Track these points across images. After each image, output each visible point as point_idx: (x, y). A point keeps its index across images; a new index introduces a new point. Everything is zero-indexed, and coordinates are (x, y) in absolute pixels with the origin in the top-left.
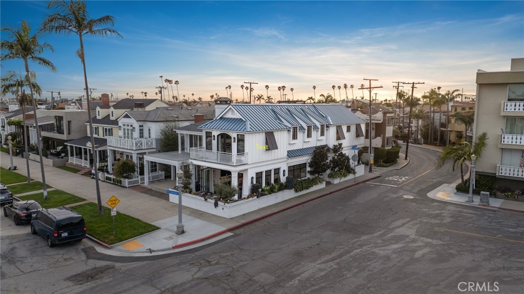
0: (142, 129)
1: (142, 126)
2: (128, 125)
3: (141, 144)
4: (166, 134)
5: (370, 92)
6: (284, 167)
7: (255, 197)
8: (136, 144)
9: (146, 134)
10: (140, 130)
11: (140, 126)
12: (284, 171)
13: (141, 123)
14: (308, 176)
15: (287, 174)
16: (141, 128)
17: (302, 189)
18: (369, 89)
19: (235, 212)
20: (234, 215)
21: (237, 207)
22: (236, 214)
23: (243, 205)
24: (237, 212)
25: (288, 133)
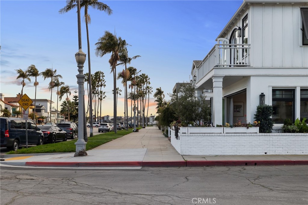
19: (197, 147)
20: (195, 152)
21: (203, 138)
22: (201, 150)
23: (218, 137)
24: (202, 147)
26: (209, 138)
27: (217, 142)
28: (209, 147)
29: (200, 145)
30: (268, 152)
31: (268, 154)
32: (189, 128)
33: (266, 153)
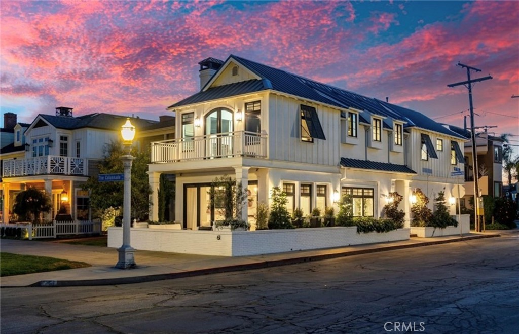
0: (66, 145)
1: (66, 139)
2: (41, 140)
3: (62, 165)
5: (470, 88)
8: (53, 164)
9: (71, 149)
10: (62, 144)
11: (62, 138)
13: (64, 133)
14: (378, 215)
16: (64, 142)
18: (467, 85)
25: (341, 120)
28: (254, 246)
30: (294, 248)
33: (292, 249)
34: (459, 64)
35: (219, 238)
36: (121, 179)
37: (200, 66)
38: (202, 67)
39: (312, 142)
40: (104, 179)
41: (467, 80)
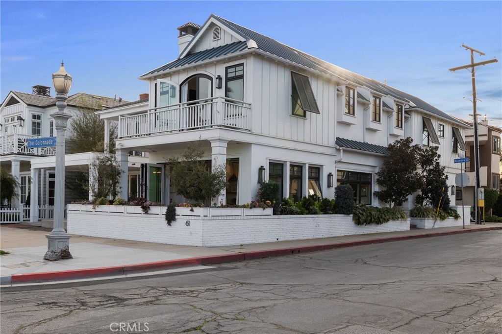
0: (39, 124)
1: (39, 117)
2: (13, 119)
4: (80, 127)
5: (473, 72)
6: (330, 167)
7: (269, 211)
8: (21, 143)
10: (34, 123)
11: (34, 117)
12: (330, 175)
13: (37, 112)
14: (376, 203)
15: (335, 184)
16: (36, 121)
17: (369, 221)
19: (219, 235)
20: (217, 242)
21: (225, 223)
22: (222, 239)
23: (239, 221)
24: (223, 234)
25: (337, 95)
26: (230, 222)
27: (238, 227)
28: (231, 234)
29: (222, 232)
30: (280, 237)
31: (279, 240)
32: (211, 209)
33: (277, 239)
34: (463, 46)
35: (188, 224)
36: (53, 145)
37: (179, 31)
38: (181, 34)
39: (305, 116)
40: (35, 144)
41: (470, 63)
